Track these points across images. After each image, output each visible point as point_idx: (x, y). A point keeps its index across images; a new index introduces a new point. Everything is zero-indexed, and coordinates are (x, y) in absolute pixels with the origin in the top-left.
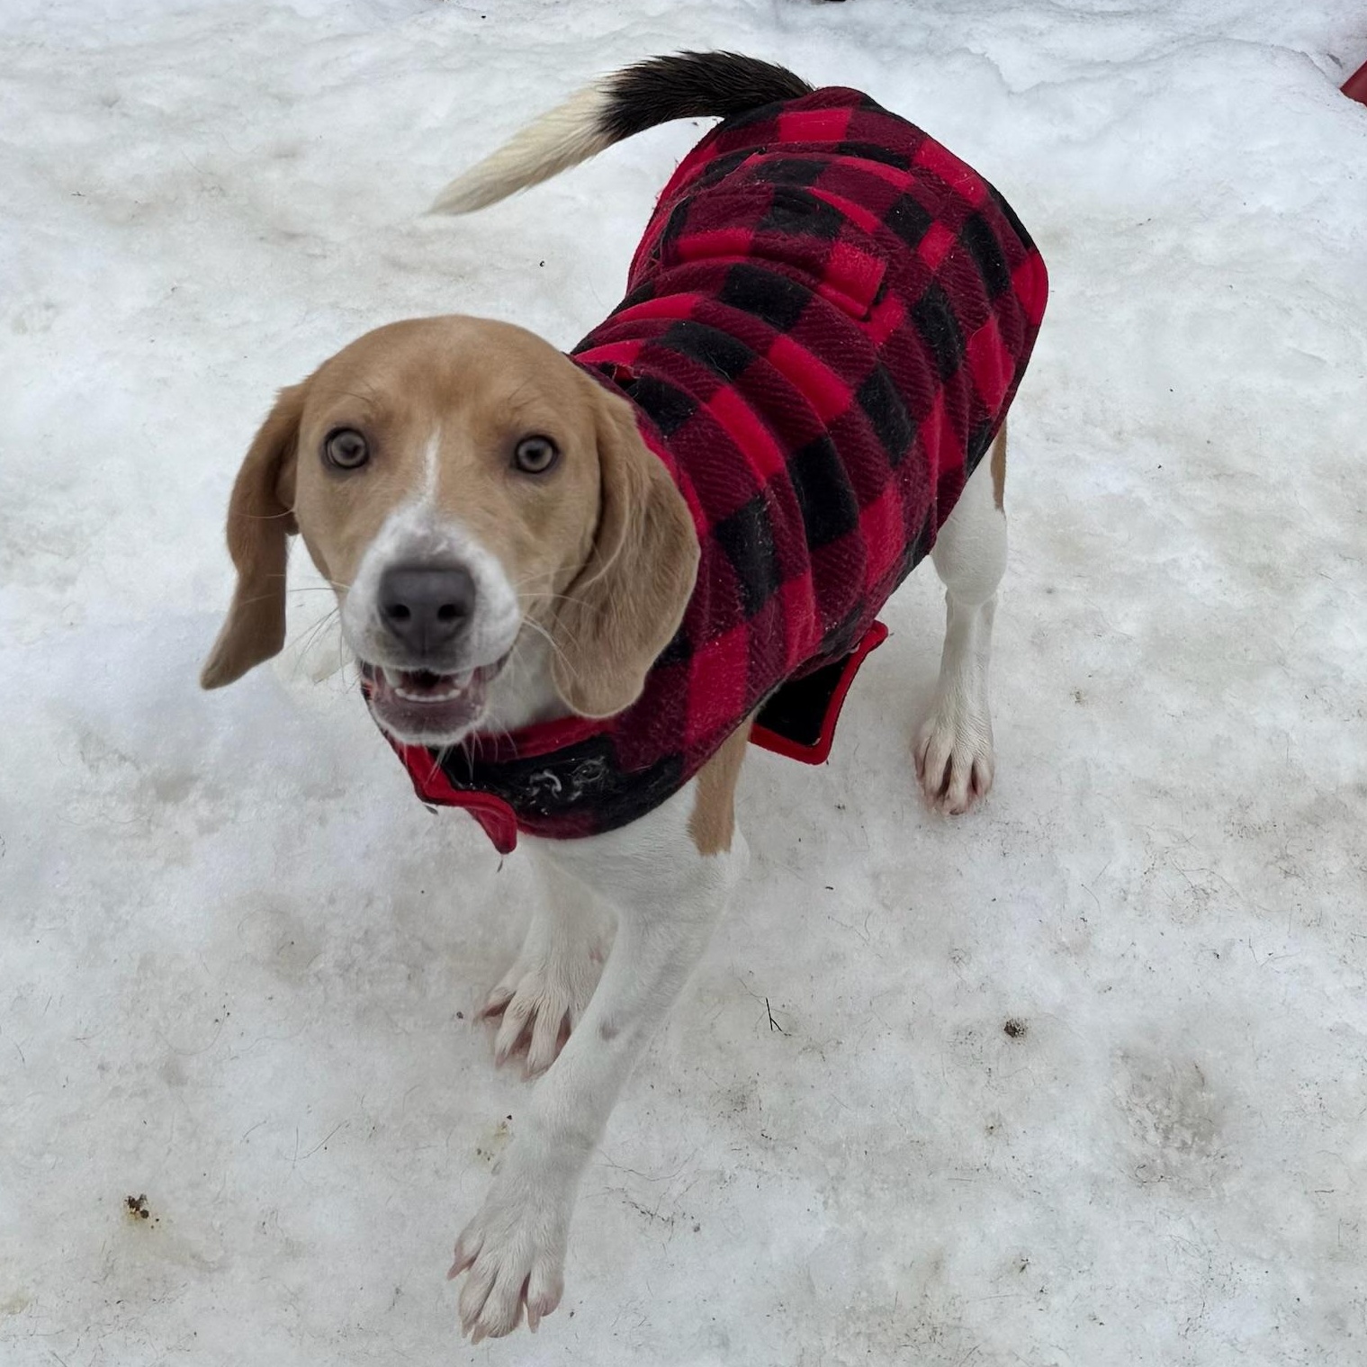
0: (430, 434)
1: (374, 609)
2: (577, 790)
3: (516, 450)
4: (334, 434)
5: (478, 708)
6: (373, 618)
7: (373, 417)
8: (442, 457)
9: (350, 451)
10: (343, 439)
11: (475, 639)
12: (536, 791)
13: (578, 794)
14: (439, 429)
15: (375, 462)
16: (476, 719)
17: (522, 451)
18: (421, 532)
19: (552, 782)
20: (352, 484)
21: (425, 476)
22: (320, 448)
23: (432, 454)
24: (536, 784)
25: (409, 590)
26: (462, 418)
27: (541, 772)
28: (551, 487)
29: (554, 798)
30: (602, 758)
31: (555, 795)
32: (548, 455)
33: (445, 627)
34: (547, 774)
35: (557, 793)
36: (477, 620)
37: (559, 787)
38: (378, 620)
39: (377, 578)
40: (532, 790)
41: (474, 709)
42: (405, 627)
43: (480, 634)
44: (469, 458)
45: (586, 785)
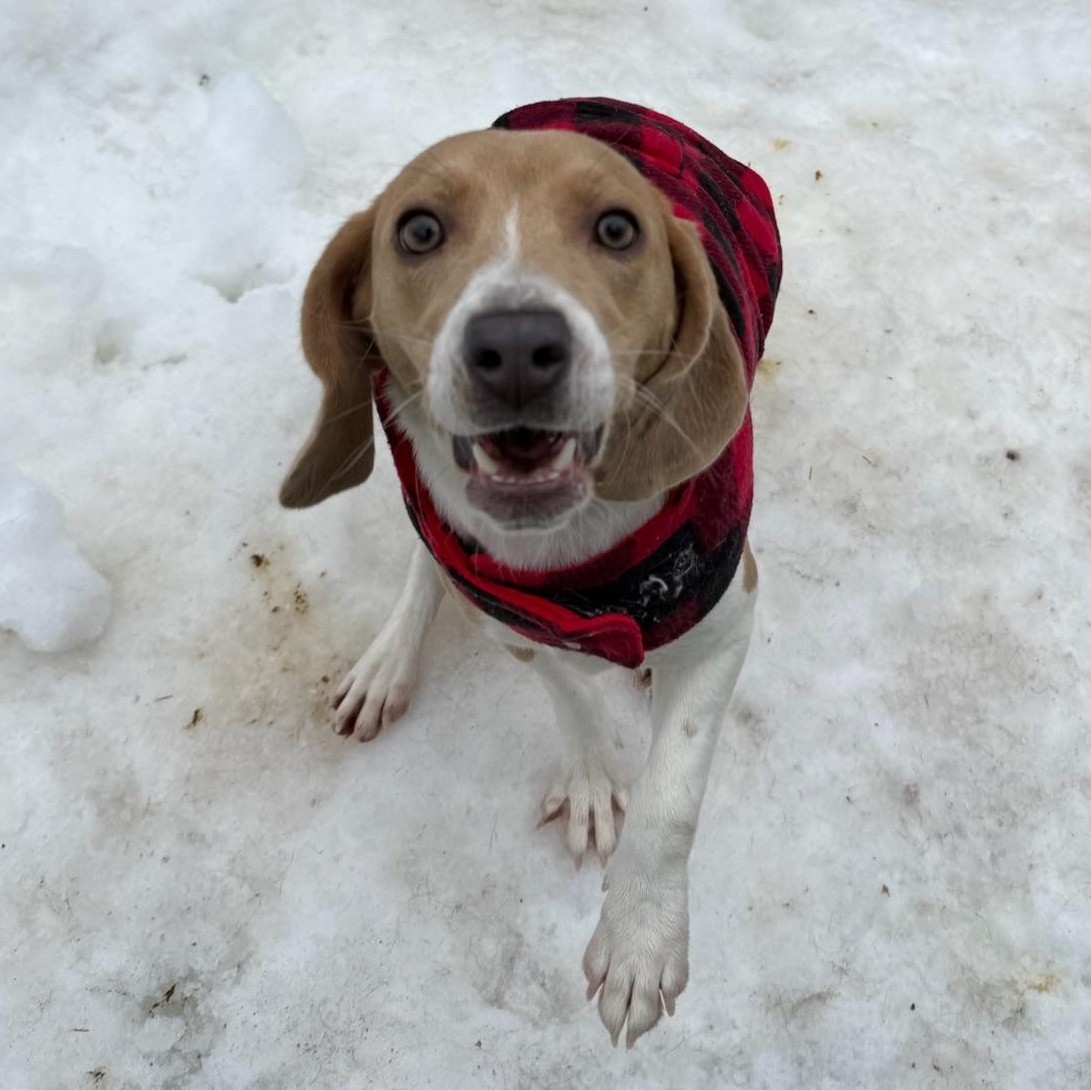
0: (509, 207)
1: (459, 359)
2: (678, 585)
3: (597, 226)
4: (403, 220)
5: (580, 486)
6: (458, 371)
7: (447, 192)
8: (522, 228)
9: (425, 236)
10: (414, 224)
11: (573, 393)
12: (646, 600)
13: (679, 589)
14: (516, 204)
15: (451, 239)
16: (580, 498)
17: (602, 229)
18: (507, 283)
19: (657, 585)
20: (428, 268)
21: (506, 246)
22: (392, 240)
23: (511, 226)
24: (647, 592)
25: (499, 336)
26: (541, 191)
27: (647, 579)
28: (633, 265)
29: (661, 601)
30: (691, 545)
31: (663, 598)
32: (630, 233)
33: (541, 375)
34: (653, 579)
35: (665, 594)
36: (574, 368)
37: (665, 587)
38: (464, 370)
39: (461, 330)
40: (643, 601)
41: (576, 488)
42: (495, 376)
43: (580, 385)
44: (552, 228)
45: (684, 578)
